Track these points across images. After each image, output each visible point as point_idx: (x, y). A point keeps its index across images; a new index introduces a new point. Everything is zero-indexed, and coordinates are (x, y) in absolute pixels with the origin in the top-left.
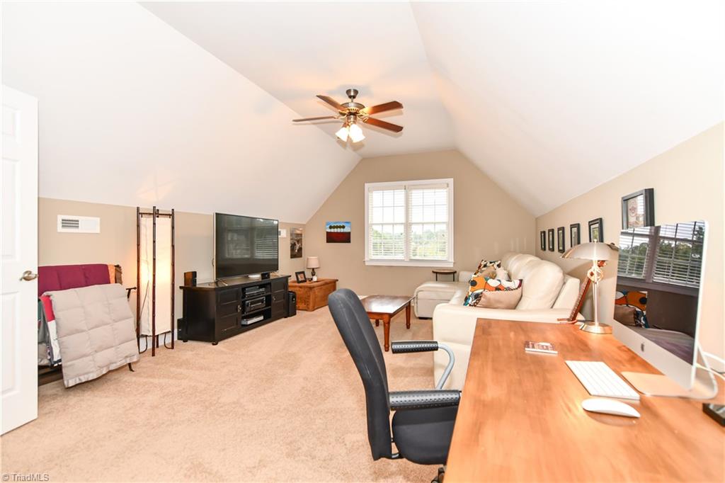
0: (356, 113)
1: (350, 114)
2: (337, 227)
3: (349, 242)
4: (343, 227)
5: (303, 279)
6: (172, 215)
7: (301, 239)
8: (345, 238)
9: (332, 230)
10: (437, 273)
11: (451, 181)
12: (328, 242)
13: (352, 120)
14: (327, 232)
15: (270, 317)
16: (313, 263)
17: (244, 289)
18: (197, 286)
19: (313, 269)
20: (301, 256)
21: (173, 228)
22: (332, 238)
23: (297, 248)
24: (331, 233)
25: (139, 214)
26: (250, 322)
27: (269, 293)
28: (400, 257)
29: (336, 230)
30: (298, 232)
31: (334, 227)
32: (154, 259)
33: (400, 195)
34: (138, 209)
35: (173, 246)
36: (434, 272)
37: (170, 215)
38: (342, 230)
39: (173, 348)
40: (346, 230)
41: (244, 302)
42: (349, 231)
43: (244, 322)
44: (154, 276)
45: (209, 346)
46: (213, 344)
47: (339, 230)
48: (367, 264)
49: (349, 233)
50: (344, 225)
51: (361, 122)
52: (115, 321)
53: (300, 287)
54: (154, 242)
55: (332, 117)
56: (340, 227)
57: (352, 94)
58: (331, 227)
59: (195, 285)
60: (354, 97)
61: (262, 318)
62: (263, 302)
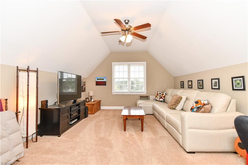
0: (129, 30)
1: (127, 30)
2: (100, 79)
3: (106, 85)
4: (103, 79)
5: (88, 101)
6: (37, 71)
7: (85, 84)
8: (104, 84)
9: (98, 80)
10: (141, 97)
11: (145, 63)
12: (96, 85)
13: (127, 33)
14: (96, 81)
15: (80, 119)
16: (91, 94)
17: (71, 107)
18: (48, 108)
19: (91, 96)
20: (85, 91)
21: (37, 78)
22: (98, 84)
23: (84, 88)
24: (98, 81)
25: (18, 70)
26: (73, 122)
27: (79, 108)
28: (126, 91)
29: (100, 80)
30: (84, 81)
31: (99, 79)
32: (28, 95)
33: (126, 67)
34: (17, 67)
35: (37, 88)
36: (140, 96)
37: (36, 71)
38: (103, 80)
39: (36, 141)
40: (105, 80)
41: (71, 114)
42: (106, 81)
43: (71, 123)
44: (28, 104)
45: (56, 137)
46: (59, 136)
47: (101, 80)
48: (113, 94)
49: (106, 82)
50: (104, 78)
51: (130, 34)
52: (10, 134)
53: (88, 104)
54: (28, 85)
55: (118, 32)
56: (102, 79)
57: (127, 22)
58: (98, 79)
59: (47, 107)
60: (128, 23)
61: (76, 120)
62: (77, 113)
